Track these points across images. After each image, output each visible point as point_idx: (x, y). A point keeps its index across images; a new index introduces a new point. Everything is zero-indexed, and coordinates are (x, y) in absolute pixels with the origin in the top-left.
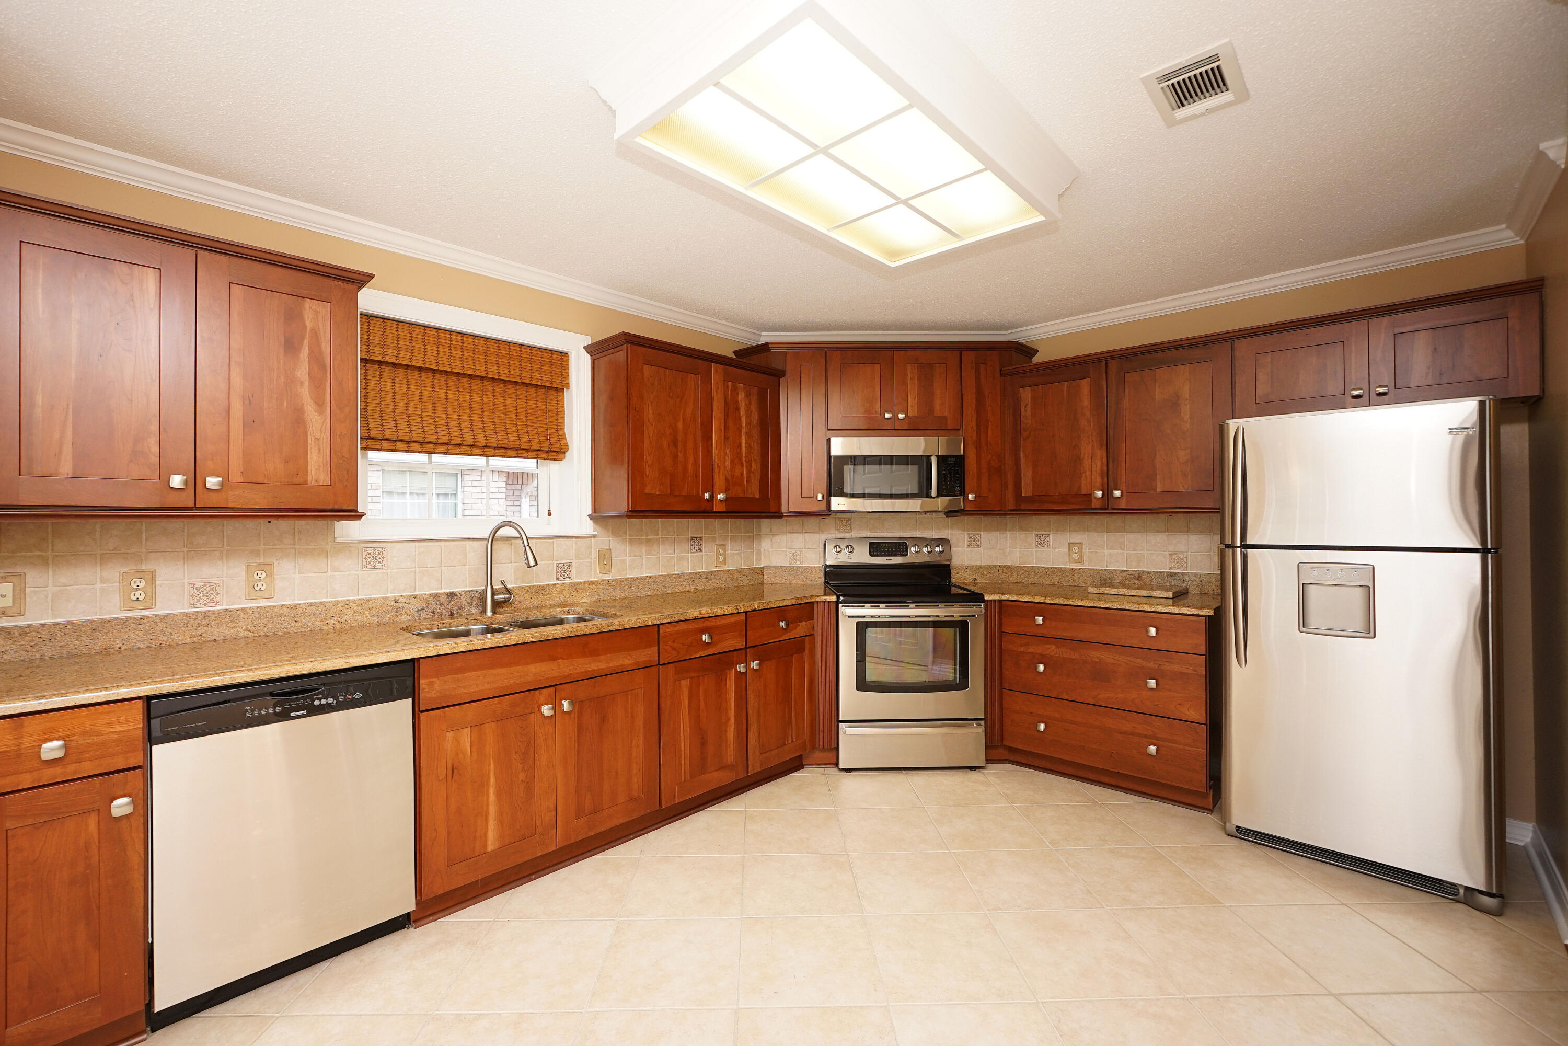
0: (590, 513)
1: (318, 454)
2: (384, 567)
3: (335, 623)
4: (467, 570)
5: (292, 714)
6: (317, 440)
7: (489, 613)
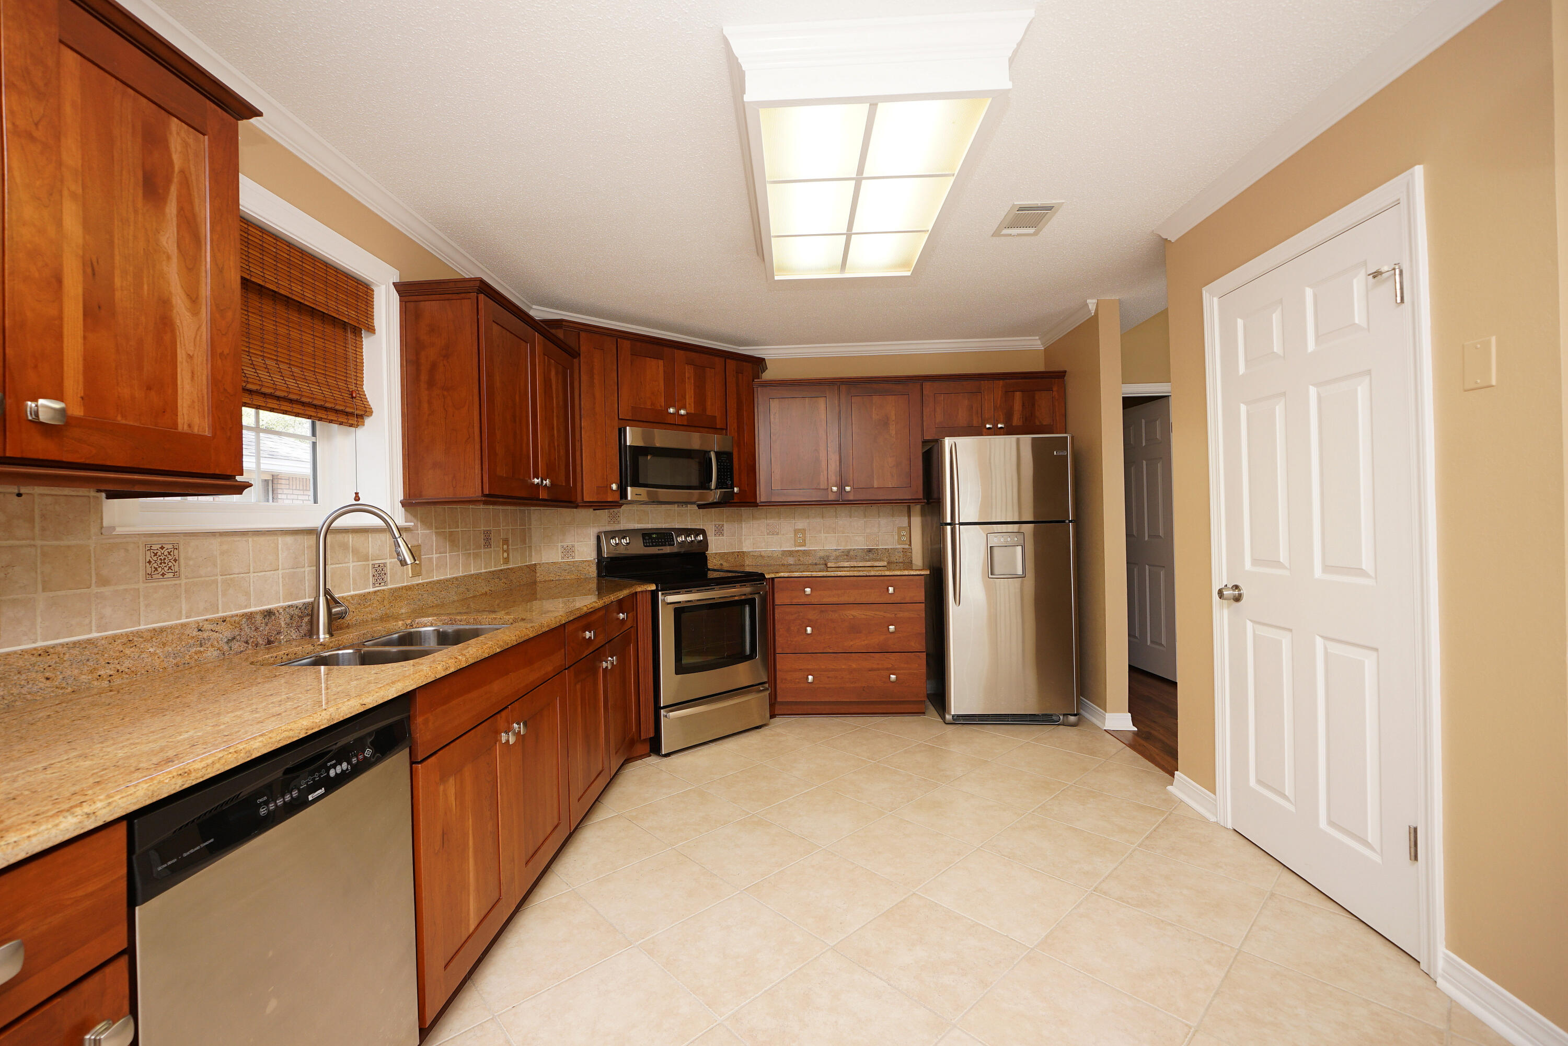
0: (402, 499)
1: (192, 381)
2: (176, 575)
3: (111, 673)
4: (280, 576)
5: (310, 798)
6: (190, 357)
7: (323, 636)
